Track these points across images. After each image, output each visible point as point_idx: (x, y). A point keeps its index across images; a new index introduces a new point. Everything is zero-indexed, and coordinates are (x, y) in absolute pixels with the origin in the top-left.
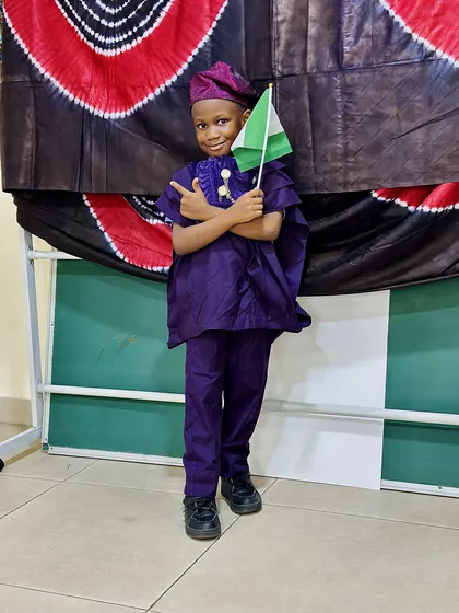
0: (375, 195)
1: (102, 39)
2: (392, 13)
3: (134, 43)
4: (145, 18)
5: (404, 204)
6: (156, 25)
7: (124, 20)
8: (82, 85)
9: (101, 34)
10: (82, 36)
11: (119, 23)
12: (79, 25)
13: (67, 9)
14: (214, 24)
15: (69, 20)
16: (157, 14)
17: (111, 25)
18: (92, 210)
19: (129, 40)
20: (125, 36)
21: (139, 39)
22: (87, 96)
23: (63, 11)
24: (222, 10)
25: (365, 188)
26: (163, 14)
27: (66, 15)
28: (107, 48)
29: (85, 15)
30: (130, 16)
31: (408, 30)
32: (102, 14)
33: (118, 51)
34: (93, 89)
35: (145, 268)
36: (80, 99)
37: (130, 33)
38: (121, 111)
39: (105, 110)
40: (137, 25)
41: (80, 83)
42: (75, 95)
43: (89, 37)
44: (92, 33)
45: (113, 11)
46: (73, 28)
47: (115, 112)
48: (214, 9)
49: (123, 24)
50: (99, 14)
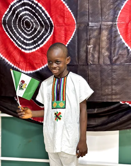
0: (121, 102)
1: (24, 47)
2: (129, 48)
3: (37, 49)
4: (40, 41)
5: (128, 103)
6: (44, 43)
7: (33, 41)
9: (24, 45)
10: (16, 45)
11: (30, 42)
12: (15, 41)
13: (10, 35)
14: (67, 45)
15: (11, 39)
16: (45, 40)
19: (35, 48)
20: (33, 46)
21: (38, 48)
22: (19, 65)
23: (8, 35)
24: (69, 41)
25: (118, 101)
26: (47, 40)
28: (27, 50)
29: (17, 38)
30: (35, 40)
34: (21, 63)
35: (39, 121)
36: (16, 66)
37: (35, 45)
38: (31, 71)
39: (25, 71)
40: (38, 43)
41: (16, 61)
42: (14, 65)
43: (19, 46)
44: (21, 44)
45: (28, 37)
46: (13, 42)
47: (29, 71)
48: (66, 40)
49: (32, 42)
50: (23, 38)
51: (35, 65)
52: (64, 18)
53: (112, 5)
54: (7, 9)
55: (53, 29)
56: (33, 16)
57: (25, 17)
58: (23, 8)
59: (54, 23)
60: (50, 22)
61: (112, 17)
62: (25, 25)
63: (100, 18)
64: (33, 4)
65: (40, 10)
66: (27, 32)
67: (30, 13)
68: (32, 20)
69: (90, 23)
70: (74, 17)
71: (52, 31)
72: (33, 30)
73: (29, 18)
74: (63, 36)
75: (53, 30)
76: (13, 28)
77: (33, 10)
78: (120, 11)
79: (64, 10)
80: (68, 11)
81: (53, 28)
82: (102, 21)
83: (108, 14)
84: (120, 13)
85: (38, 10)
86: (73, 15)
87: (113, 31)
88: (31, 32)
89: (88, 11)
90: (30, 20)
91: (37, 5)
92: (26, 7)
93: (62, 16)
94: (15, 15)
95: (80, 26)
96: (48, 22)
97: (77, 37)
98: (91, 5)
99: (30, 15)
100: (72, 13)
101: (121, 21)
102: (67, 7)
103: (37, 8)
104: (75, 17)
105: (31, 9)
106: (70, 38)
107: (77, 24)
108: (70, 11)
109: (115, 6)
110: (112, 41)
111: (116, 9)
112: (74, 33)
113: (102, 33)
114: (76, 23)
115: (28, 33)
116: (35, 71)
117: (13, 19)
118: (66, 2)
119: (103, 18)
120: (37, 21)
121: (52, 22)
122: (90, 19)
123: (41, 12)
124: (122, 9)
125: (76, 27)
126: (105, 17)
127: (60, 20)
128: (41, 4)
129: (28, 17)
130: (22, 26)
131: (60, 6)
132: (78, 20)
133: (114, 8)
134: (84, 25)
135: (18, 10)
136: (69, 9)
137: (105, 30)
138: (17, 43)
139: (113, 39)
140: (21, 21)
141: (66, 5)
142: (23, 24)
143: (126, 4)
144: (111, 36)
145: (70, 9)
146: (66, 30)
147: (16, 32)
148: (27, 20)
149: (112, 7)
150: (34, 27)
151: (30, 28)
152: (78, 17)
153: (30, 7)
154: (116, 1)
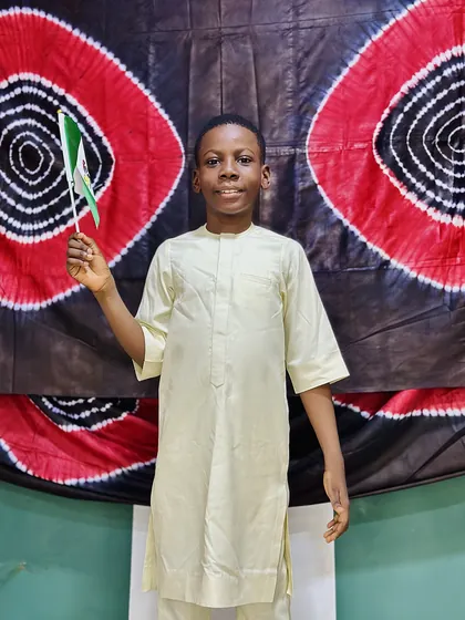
1: (17, 224)
2: (346, 222)
3: (56, 231)
5: (357, 409)
7: (45, 207)
9: (16, 219)
11: (38, 210)
14: (154, 218)
17: (29, 211)
19: (50, 228)
20: (45, 224)
21: (62, 228)
24: (163, 205)
28: (23, 235)
30: (52, 203)
31: (363, 239)
32: (19, 199)
33: (37, 239)
35: (54, 481)
37: (51, 221)
38: (34, 302)
39: (16, 301)
40: (60, 213)
43: (0, 222)
44: (5, 216)
45: (31, 197)
47: (28, 302)
48: (153, 203)
49: (43, 211)
50: (14, 199)
51: (49, 281)
52: (147, 139)
53: (290, 101)
55: (113, 170)
56: (48, 132)
57: (24, 134)
58: (19, 109)
59: (115, 153)
60: (103, 149)
61: (292, 132)
62: (21, 159)
64: (50, 99)
65: (72, 116)
66: (27, 181)
67: (39, 125)
68: (44, 145)
70: (176, 134)
71: (108, 176)
72: (46, 173)
73: (37, 138)
74: (145, 189)
75: (111, 174)
77: (50, 116)
78: (315, 118)
79: (147, 115)
80: (160, 117)
81: (113, 167)
83: (282, 125)
84: (317, 122)
86: (173, 129)
87: (298, 173)
88: (40, 179)
90: (39, 145)
91: (63, 100)
92: (28, 106)
93: (141, 133)
96: (96, 149)
97: (186, 192)
98: (228, 98)
99: (40, 129)
100: (170, 123)
101: (319, 146)
102: (157, 105)
103: (64, 108)
104: (180, 135)
105: (43, 112)
106: (166, 195)
107: (186, 153)
108: (166, 117)
109: (301, 102)
110: (296, 204)
111: (303, 110)
112: (177, 181)
114: (183, 151)
115: (31, 183)
116: (49, 302)
118: (153, 93)
119: (266, 136)
121: (110, 151)
123: (75, 120)
124: (319, 110)
125: (184, 162)
126: (272, 133)
127: (136, 145)
128: (75, 97)
129: (33, 135)
130: (12, 162)
131: (133, 104)
132: (190, 142)
133: (297, 107)
135: (3, 115)
136: (162, 112)
139: (296, 196)
140: (11, 146)
141: (152, 99)
142: (15, 158)
143: (332, 97)
145: (166, 112)
146: (151, 173)
148: (29, 145)
149: (290, 105)
150: (51, 164)
151: (39, 169)
152: (190, 134)
154: (303, 88)
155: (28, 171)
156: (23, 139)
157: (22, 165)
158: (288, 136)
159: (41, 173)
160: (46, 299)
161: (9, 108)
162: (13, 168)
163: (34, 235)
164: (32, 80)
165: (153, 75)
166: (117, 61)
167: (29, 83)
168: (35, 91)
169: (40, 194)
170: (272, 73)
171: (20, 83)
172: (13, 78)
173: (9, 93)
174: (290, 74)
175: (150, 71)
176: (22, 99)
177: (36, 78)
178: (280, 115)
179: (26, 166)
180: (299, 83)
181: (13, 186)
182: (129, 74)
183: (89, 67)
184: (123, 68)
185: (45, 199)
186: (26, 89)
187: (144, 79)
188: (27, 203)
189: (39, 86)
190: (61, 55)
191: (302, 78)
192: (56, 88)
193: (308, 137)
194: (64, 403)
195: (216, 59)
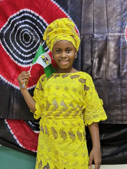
7: (31, 54)
8: (11, 77)
11: (29, 56)
12: (12, 55)
17: (26, 56)
18: (8, 126)
20: (31, 60)
23: (5, 49)
27: (6, 50)
28: (24, 64)
29: (14, 51)
30: (34, 53)
32: (22, 52)
33: (28, 66)
34: (16, 79)
36: (10, 82)
41: (10, 76)
42: (8, 81)
43: (16, 59)
44: (18, 58)
45: (26, 51)
46: (9, 56)
49: (30, 56)
53: (119, 16)
54: (6, 22)
56: (33, 29)
58: (23, 21)
61: (120, 27)
62: (23, 38)
63: (107, 29)
64: (34, 17)
65: (41, 23)
66: (25, 45)
67: (30, 27)
68: (31, 33)
69: (95, 35)
72: (32, 43)
73: (29, 31)
76: (11, 41)
77: (33, 23)
82: (108, 32)
83: (116, 25)
85: (39, 23)
86: (76, 27)
87: (121, 42)
88: (30, 45)
89: (93, 22)
91: (38, 18)
92: (26, 20)
94: (14, 28)
95: (84, 38)
98: (96, 16)
99: (30, 28)
102: (70, 19)
103: (38, 21)
104: (78, 29)
105: (31, 22)
107: (80, 35)
109: (123, 17)
110: (121, 53)
111: (124, 19)
113: (108, 44)
115: (26, 46)
117: (12, 32)
119: (110, 29)
120: (37, 34)
122: (95, 30)
123: (42, 24)
126: (112, 28)
128: (42, 17)
129: (28, 30)
130: (20, 39)
132: (82, 31)
133: (121, 19)
134: (88, 37)
135: (17, 23)
137: (112, 41)
138: (13, 57)
139: (121, 50)
140: (20, 34)
141: (69, 17)
142: (22, 38)
144: (119, 48)
145: (74, 22)
147: (13, 46)
148: (26, 33)
149: (119, 18)
151: (29, 41)
152: (82, 29)
153: (31, 21)
154: (124, 12)
155: (26, 42)
156: (24, 31)
157: (24, 40)
158: (118, 29)
159: (30, 43)
160: (31, 86)
161: (20, 21)
162: (21, 41)
163: (27, 64)
164: (28, 11)
165: (69, 8)
166: (57, 4)
167: (27, 12)
168: (28, 15)
169: (30, 50)
170: (113, 7)
171: (23, 12)
172: (21, 11)
173: (20, 16)
174: (119, 7)
175: (68, 7)
176: (24, 18)
177: (29, 10)
178: (115, 22)
179: (25, 41)
180: (122, 10)
181: (21, 47)
182: (61, 8)
183: (47, 6)
184: (59, 6)
185: (31, 52)
186: (26, 14)
187: (66, 10)
188: (25, 53)
189: (30, 13)
190: (38, 3)
191: (123, 8)
192: (36, 14)
193: (125, 29)
194: (36, 123)
195: (92, 2)
